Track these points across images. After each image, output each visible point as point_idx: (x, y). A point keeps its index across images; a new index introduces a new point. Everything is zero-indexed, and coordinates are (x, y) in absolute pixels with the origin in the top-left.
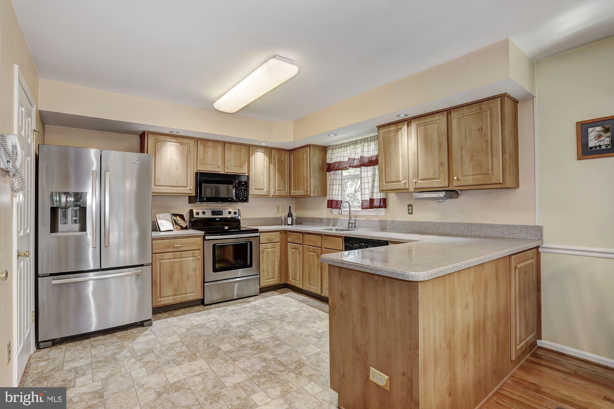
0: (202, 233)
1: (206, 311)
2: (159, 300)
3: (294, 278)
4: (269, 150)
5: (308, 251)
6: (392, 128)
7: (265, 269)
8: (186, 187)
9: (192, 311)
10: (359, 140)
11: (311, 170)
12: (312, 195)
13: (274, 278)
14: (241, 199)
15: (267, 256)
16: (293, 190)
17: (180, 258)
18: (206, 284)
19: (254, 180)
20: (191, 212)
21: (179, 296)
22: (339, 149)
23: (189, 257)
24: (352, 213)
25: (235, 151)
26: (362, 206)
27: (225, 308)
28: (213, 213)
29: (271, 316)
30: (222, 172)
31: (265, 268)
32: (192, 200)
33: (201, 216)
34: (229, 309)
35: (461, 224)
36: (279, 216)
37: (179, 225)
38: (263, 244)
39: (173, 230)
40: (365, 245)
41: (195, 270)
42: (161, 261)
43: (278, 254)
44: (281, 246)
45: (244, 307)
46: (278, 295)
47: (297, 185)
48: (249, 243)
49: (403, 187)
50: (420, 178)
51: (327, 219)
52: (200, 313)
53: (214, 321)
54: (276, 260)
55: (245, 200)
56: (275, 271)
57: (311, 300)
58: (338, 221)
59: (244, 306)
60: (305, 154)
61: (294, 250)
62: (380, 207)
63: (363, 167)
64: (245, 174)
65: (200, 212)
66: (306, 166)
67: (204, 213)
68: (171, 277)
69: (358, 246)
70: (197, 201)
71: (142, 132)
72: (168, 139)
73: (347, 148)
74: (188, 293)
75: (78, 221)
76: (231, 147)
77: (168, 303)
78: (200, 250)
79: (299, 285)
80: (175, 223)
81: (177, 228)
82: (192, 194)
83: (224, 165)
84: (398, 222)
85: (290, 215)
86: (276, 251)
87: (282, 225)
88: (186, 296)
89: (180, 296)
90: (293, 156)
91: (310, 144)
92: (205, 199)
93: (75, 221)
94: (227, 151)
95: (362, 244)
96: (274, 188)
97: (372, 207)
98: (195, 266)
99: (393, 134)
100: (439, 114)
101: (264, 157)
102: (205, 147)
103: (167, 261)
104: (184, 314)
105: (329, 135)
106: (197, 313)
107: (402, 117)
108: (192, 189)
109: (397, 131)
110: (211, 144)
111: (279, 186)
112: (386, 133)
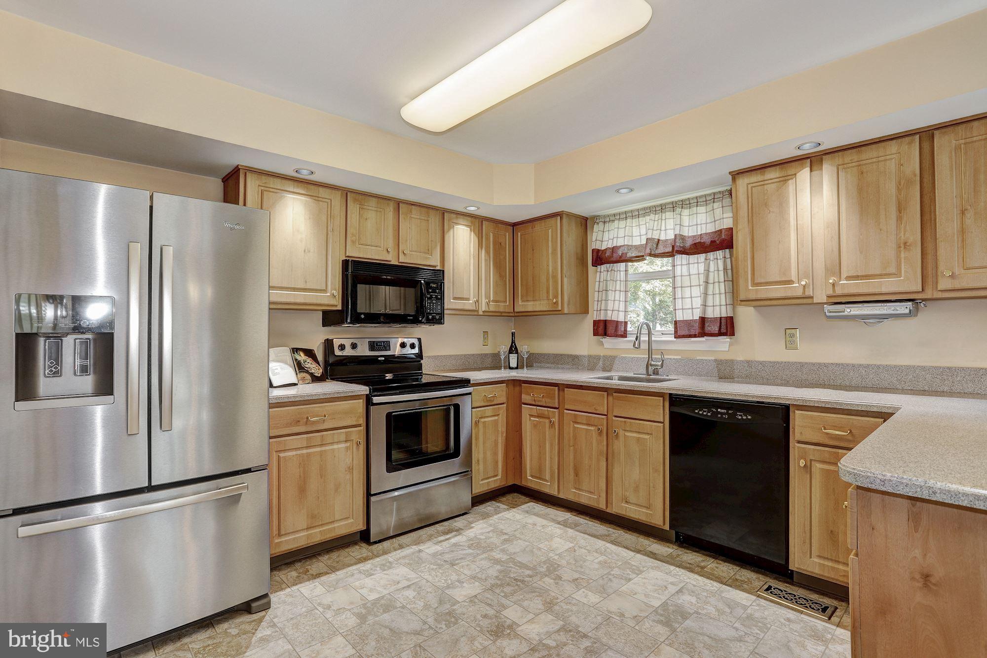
0: (364, 390)
1: (378, 559)
2: (277, 541)
3: (538, 476)
4: (478, 222)
5: (573, 422)
6: (772, 174)
7: (480, 459)
8: (325, 291)
9: (347, 560)
10: (669, 203)
11: (565, 262)
12: (566, 311)
13: (496, 476)
14: (430, 317)
15: (485, 433)
16: (520, 301)
17: (322, 445)
18: (373, 499)
19: (452, 281)
20: (328, 344)
21: (317, 530)
22: (621, 222)
23: (338, 443)
24: (654, 346)
25: (419, 220)
26: (676, 332)
27: (415, 548)
28: (373, 346)
29: (526, 567)
30: (394, 262)
31: (481, 456)
32: (330, 318)
33: (348, 352)
34: (427, 551)
35: (923, 368)
36: (488, 350)
37: (307, 372)
38: (478, 409)
39: (297, 384)
40: (727, 412)
41: (350, 469)
42: (282, 455)
43: (502, 428)
44: (507, 410)
45: (455, 545)
46: (508, 509)
47: (531, 292)
48: (452, 409)
49: (799, 293)
50: (844, 275)
51: (590, 356)
52: (367, 566)
53: (409, 587)
54: (500, 441)
55: (438, 320)
56: (497, 462)
57: (582, 520)
58: (617, 362)
59: (453, 541)
60: (550, 231)
61: (537, 419)
62: (720, 334)
63: (678, 257)
64: (435, 266)
65: (347, 343)
66: (552, 253)
67: (354, 346)
68: (302, 490)
69: (709, 414)
70: (347, 321)
71: (233, 168)
72: (290, 187)
73: (640, 219)
74: (337, 521)
75: (91, 369)
76: (411, 212)
77: (295, 546)
78: (360, 426)
79: (549, 488)
80: (300, 367)
81: (303, 379)
82: (336, 306)
83: (397, 247)
84: (761, 363)
85: (513, 349)
86: (500, 421)
87: (499, 368)
88: (334, 527)
89: (321, 529)
90: (521, 235)
91: (563, 211)
92: (363, 316)
93: (84, 370)
94: (404, 218)
95: (719, 410)
96: (487, 296)
97: (705, 333)
98: (351, 459)
99: (773, 186)
100: (899, 140)
101: (470, 235)
102: (362, 208)
103: (294, 453)
104: (333, 569)
105: (618, 191)
106: (361, 566)
107: (808, 149)
108: (337, 297)
109: (784, 180)
110: (373, 202)
111: (495, 293)
112: (754, 185)
